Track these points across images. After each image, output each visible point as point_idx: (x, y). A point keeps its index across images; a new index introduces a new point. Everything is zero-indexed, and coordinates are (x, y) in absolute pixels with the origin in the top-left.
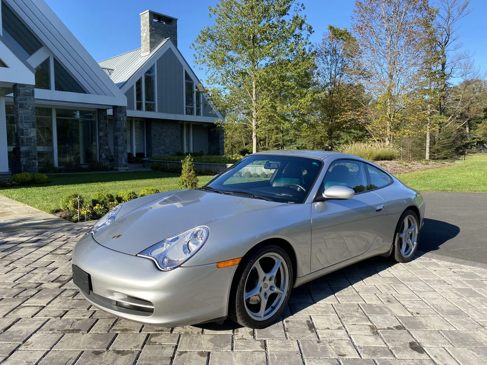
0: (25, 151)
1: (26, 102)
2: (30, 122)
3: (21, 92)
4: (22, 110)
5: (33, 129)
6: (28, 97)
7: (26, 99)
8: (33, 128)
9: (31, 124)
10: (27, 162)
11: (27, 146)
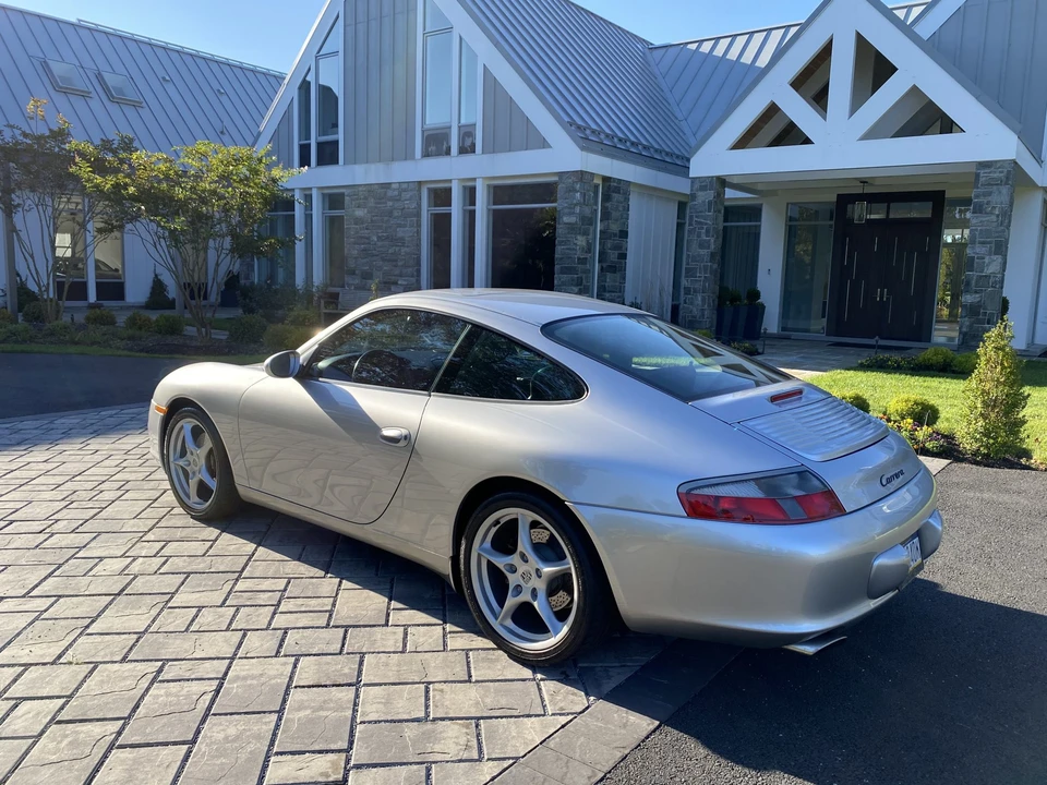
0: (971, 304)
1: (990, 198)
2: (990, 243)
3: (982, 180)
4: (977, 217)
5: (995, 257)
6: (995, 187)
7: (990, 194)
8: (995, 254)
9: (993, 245)
10: (971, 326)
11: (976, 292)
